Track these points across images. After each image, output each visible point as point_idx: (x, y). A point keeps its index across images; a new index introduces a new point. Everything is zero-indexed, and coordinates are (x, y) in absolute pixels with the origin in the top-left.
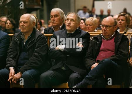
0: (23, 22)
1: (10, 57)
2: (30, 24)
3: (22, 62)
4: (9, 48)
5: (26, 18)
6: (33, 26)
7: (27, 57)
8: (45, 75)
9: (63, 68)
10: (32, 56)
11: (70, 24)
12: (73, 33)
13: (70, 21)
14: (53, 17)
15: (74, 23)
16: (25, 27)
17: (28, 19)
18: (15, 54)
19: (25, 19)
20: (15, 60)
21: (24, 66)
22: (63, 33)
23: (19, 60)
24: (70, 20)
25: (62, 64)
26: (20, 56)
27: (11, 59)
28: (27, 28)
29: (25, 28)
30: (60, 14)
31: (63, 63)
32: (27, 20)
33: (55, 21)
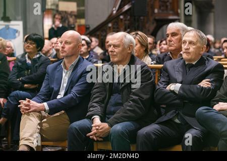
0: (112, 46)
1: (94, 101)
2: (124, 49)
3: (113, 109)
4: (94, 88)
5: (117, 39)
6: (129, 52)
7: (120, 101)
8: (145, 132)
9: (177, 121)
10: (129, 100)
11: (187, 49)
12: (194, 63)
13: (188, 45)
14: (170, 36)
15: (194, 47)
16: (115, 53)
17: (120, 40)
18: (103, 96)
19: (115, 41)
20: (103, 105)
21: (115, 115)
22: (178, 64)
23: (108, 106)
24: (188, 42)
25: (175, 114)
26: (110, 100)
27: (95, 104)
28: (118, 56)
29: (115, 55)
30: (181, 32)
31: (177, 112)
32: (118, 43)
33: (173, 43)
